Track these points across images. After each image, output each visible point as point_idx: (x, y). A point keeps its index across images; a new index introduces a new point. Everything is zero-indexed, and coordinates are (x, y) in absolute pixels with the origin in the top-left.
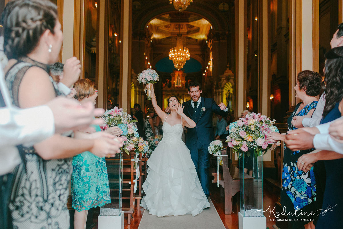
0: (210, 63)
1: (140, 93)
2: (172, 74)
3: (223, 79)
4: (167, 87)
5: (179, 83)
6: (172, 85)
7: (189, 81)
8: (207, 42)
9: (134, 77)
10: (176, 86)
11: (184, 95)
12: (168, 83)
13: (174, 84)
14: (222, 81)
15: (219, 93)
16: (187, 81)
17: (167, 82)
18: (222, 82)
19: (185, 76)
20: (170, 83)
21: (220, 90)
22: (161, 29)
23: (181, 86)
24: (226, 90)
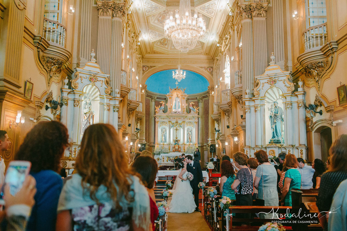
0: (227, 70)
1: (112, 108)
2: (168, 94)
3: (262, 82)
4: (161, 112)
5: (177, 107)
6: (168, 110)
7: (191, 104)
8: (218, 45)
9: (99, 79)
10: (174, 110)
11: (185, 123)
12: (163, 107)
13: (171, 108)
14: (261, 85)
15: (256, 108)
16: (189, 105)
17: (161, 105)
18: (261, 87)
19: (186, 97)
20: (166, 107)
21: (257, 102)
22: (153, 24)
23: (180, 110)
24: (269, 102)
